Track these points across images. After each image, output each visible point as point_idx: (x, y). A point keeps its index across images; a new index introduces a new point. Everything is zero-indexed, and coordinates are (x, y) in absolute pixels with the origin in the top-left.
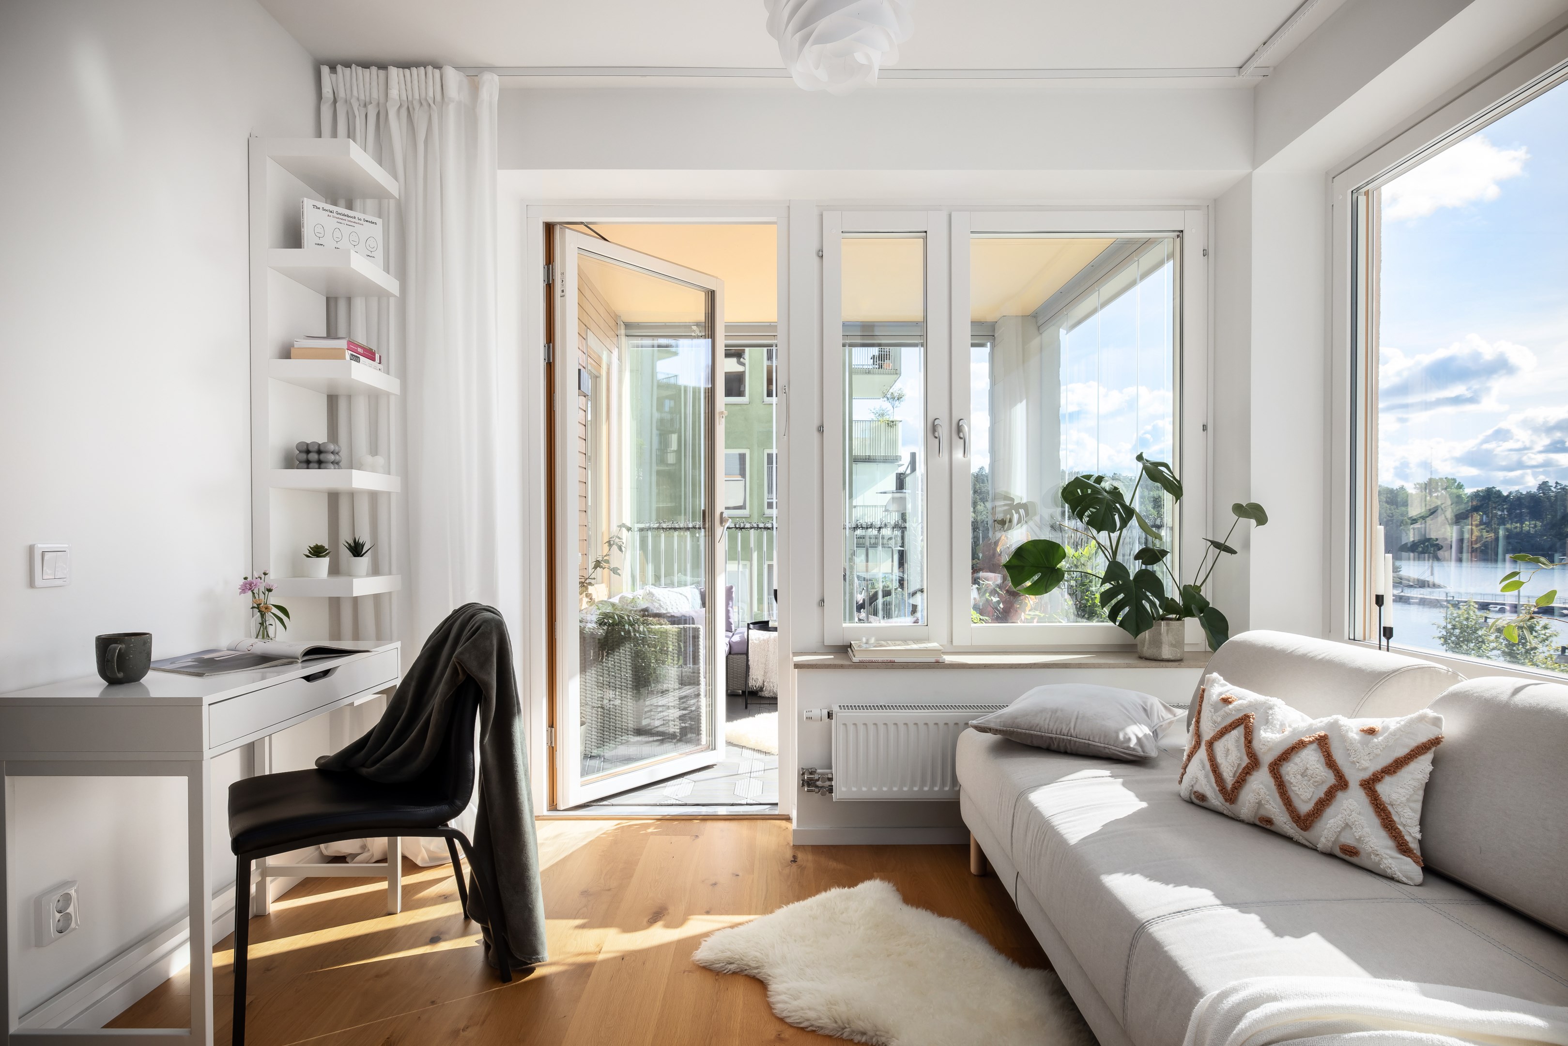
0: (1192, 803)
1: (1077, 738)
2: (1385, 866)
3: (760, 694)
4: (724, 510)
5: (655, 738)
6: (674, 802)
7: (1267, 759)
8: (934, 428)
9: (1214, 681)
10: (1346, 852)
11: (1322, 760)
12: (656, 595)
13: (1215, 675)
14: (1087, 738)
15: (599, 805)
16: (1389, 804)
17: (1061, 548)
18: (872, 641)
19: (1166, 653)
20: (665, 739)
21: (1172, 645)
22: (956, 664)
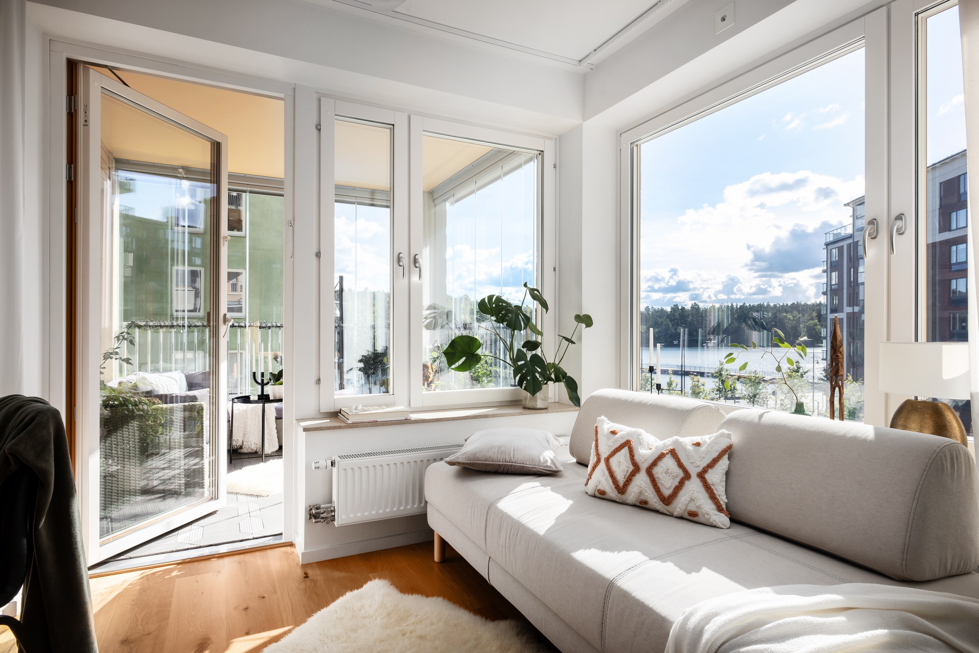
0: (594, 496)
1: (515, 463)
2: (712, 520)
3: (240, 451)
4: (226, 312)
5: (157, 496)
6: (190, 546)
7: (644, 466)
8: (399, 259)
9: (603, 421)
10: (692, 515)
11: (676, 463)
12: (149, 379)
13: (603, 417)
14: (522, 463)
15: (116, 561)
16: (711, 485)
17: (478, 341)
18: (360, 407)
19: (539, 404)
20: (166, 495)
21: (543, 400)
22: (419, 420)
